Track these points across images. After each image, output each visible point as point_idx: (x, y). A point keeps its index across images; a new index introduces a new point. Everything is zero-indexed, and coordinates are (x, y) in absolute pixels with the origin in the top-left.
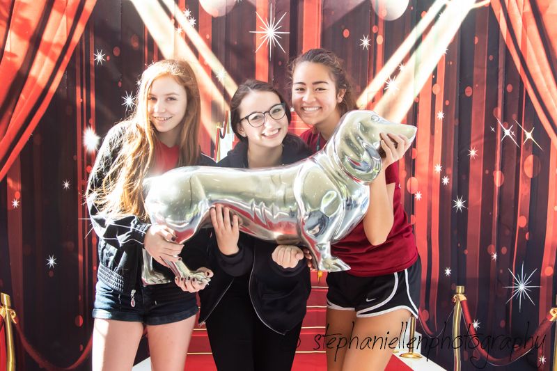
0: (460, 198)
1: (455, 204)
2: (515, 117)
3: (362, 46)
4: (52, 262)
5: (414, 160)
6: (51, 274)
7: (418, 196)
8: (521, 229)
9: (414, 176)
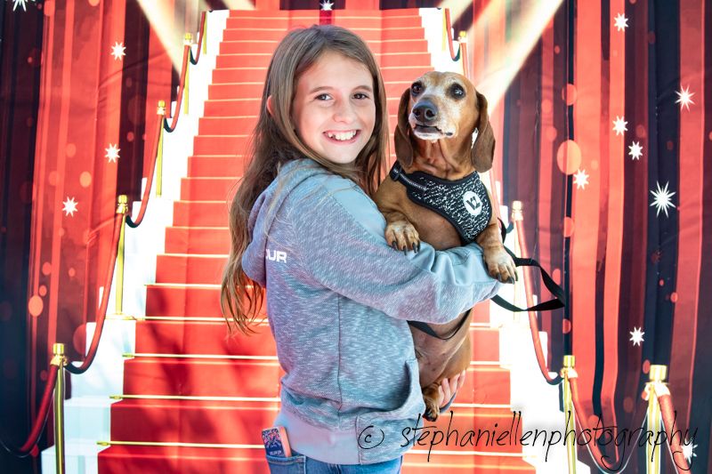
0: (662, 186)
1: (652, 198)
5: (571, 107)
7: (581, 180)
9: (572, 138)
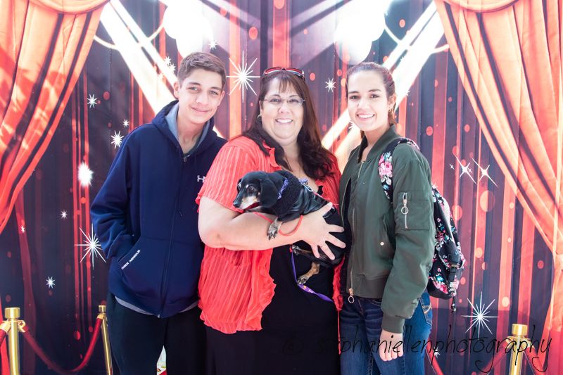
2: (472, 155)
3: (328, 88)
4: (51, 282)
6: (50, 293)
8: (478, 259)
